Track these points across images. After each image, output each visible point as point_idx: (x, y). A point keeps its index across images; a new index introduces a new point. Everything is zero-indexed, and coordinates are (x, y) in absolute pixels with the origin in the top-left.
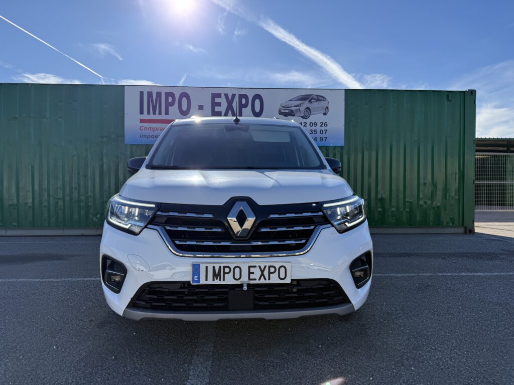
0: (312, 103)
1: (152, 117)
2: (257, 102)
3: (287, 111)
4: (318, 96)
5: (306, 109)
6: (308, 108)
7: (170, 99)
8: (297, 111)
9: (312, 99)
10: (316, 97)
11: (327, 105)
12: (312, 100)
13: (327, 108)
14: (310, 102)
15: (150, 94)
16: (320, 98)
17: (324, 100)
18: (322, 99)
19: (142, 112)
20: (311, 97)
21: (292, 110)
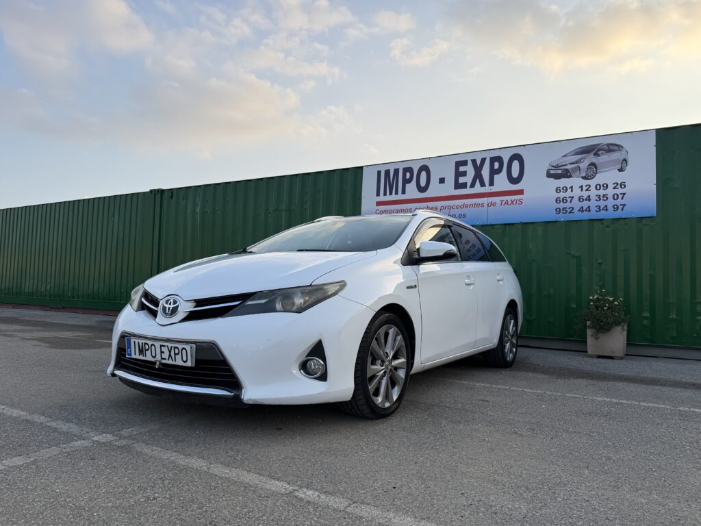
0: (599, 156)
1: (388, 198)
2: (516, 164)
3: (560, 172)
4: (608, 145)
5: (589, 165)
6: (593, 164)
7: (408, 175)
8: (575, 170)
9: (599, 150)
10: (606, 147)
11: (624, 157)
12: (600, 152)
13: (625, 160)
14: (597, 154)
15: (387, 172)
16: (612, 147)
17: (620, 150)
18: (616, 148)
19: (378, 194)
20: (598, 147)
21: (567, 170)
